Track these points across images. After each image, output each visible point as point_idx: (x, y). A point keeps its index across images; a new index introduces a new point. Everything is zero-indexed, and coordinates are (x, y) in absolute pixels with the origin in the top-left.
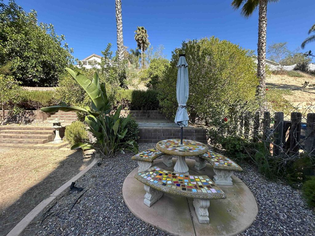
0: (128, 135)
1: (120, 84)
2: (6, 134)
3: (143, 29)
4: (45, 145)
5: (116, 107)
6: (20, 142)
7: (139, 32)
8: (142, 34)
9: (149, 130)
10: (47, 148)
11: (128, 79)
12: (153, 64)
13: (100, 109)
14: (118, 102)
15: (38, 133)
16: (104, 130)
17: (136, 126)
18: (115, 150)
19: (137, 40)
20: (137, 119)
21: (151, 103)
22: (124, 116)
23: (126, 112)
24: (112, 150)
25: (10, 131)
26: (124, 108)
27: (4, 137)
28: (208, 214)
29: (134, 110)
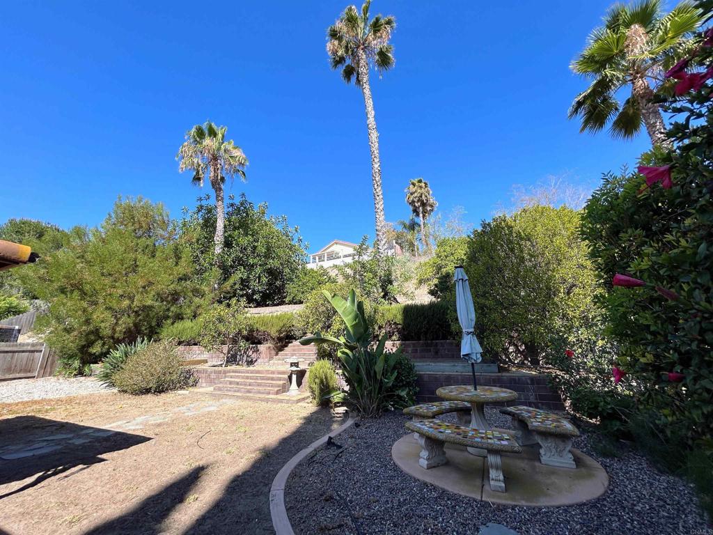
0: (399, 383)
1: (382, 294)
2: (232, 380)
3: (420, 181)
4: (279, 397)
5: (378, 336)
6: (249, 392)
7: (412, 189)
8: (419, 191)
9: (436, 377)
10: (281, 401)
11: (395, 284)
12: (442, 250)
13: (358, 340)
14: (380, 328)
15: (268, 379)
16: (363, 372)
17: (411, 368)
18: (378, 405)
19: (410, 203)
20: (414, 357)
21: (437, 326)
22: (391, 351)
23: (394, 344)
24: (375, 405)
25: (237, 374)
26: (390, 337)
27: (231, 383)
28: (501, 477)
29: (409, 340)
